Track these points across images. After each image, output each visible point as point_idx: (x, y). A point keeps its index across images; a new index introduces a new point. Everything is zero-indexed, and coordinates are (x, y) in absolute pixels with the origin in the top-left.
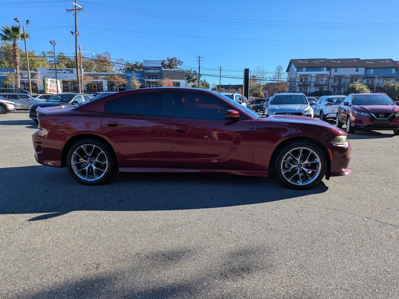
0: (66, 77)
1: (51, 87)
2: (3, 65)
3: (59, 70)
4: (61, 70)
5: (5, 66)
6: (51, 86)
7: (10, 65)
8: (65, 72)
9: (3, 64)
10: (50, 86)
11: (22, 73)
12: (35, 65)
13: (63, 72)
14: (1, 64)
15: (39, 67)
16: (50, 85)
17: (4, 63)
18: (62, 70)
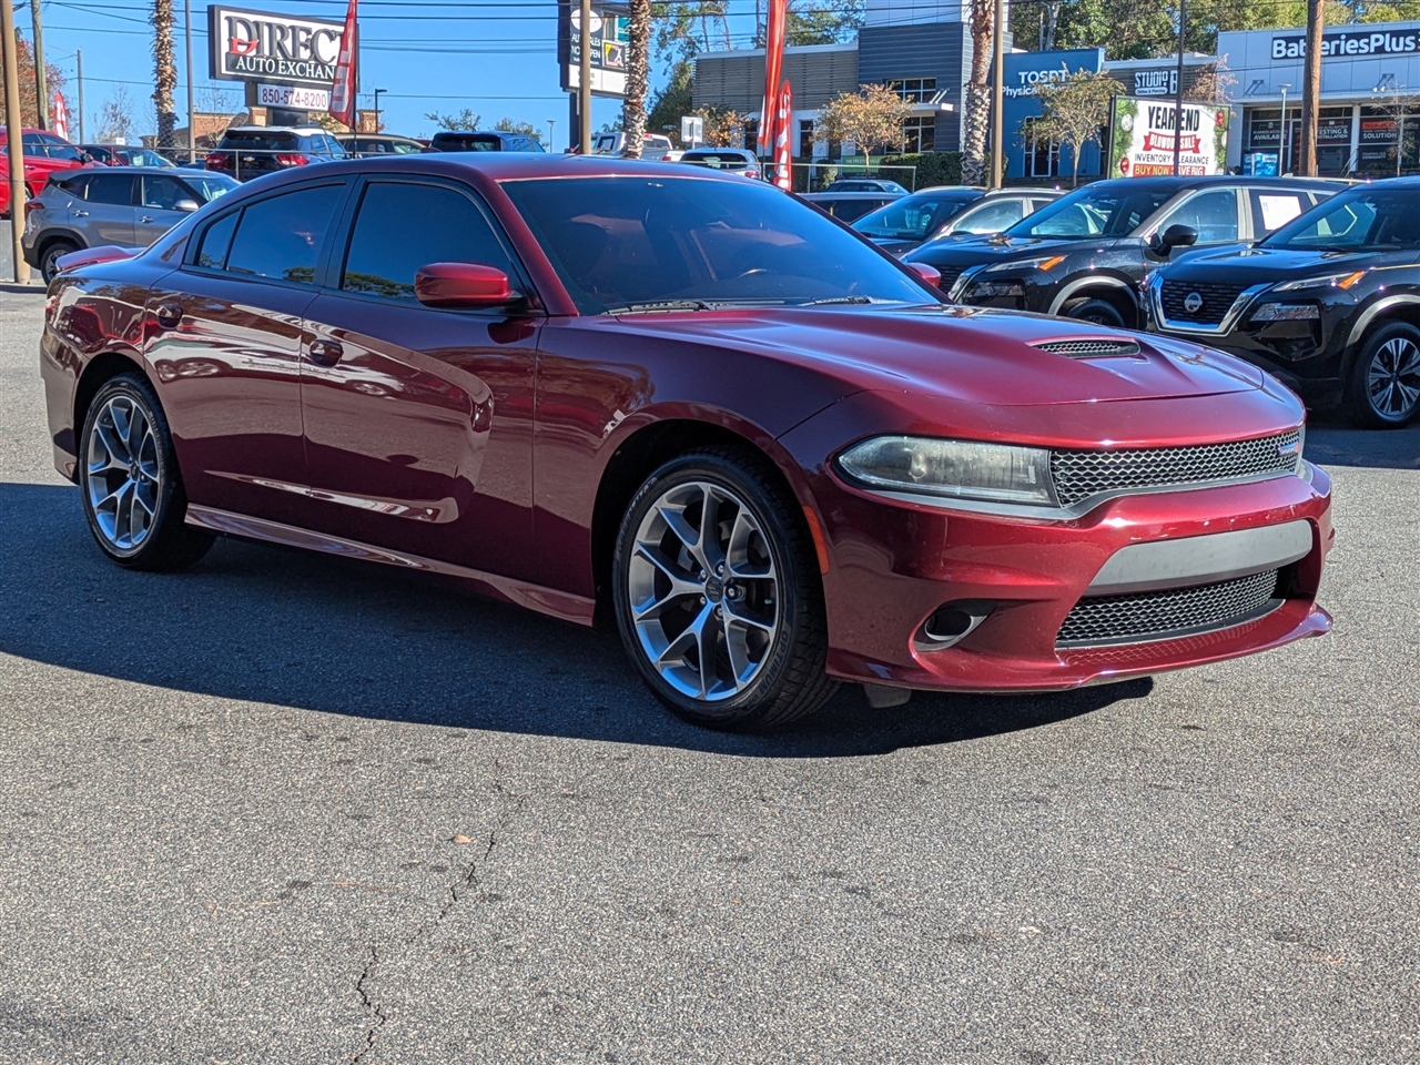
0: (1387, 77)
1: (1153, 152)
2: (1081, 29)
3: (1350, 36)
4: (1358, 36)
5: (1089, 34)
6: (1147, 147)
7: (1113, 26)
8: (1380, 50)
9: (1079, 22)
10: (1143, 143)
11: (1133, 71)
12: (1249, 12)
13: (1374, 45)
14: (1072, 25)
15: (1272, 22)
16: (1147, 139)
17: (1087, 15)
18: (1367, 35)
